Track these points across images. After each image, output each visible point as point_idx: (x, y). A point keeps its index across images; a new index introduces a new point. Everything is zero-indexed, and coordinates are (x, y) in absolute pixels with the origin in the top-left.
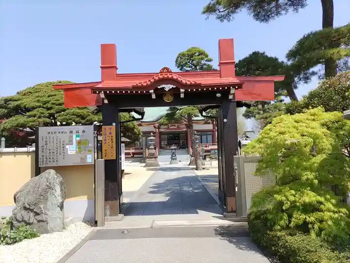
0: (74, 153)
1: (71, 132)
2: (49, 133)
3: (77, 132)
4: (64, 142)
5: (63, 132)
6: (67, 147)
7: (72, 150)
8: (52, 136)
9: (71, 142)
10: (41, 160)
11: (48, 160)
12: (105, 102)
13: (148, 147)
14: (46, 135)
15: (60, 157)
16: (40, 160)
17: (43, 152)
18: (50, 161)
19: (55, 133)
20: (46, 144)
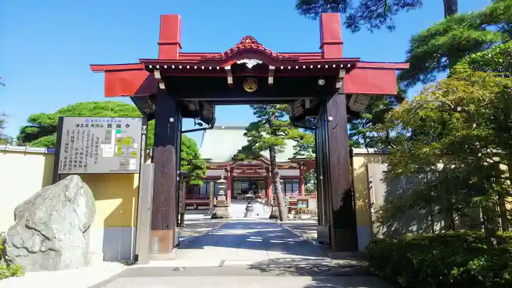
0: (111, 155)
1: (110, 126)
2: (78, 126)
3: (119, 126)
4: (98, 139)
5: (97, 125)
6: (103, 146)
7: (108, 150)
8: (81, 129)
9: (108, 140)
10: (63, 164)
11: (73, 163)
12: (161, 88)
13: (216, 195)
14: (74, 128)
15: (91, 161)
16: (61, 164)
17: (66, 151)
18: (75, 166)
19: (87, 126)
20: (73, 141)
